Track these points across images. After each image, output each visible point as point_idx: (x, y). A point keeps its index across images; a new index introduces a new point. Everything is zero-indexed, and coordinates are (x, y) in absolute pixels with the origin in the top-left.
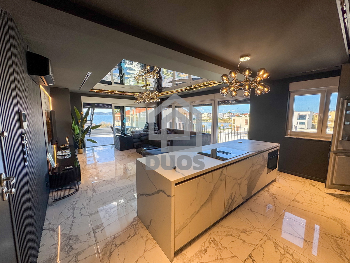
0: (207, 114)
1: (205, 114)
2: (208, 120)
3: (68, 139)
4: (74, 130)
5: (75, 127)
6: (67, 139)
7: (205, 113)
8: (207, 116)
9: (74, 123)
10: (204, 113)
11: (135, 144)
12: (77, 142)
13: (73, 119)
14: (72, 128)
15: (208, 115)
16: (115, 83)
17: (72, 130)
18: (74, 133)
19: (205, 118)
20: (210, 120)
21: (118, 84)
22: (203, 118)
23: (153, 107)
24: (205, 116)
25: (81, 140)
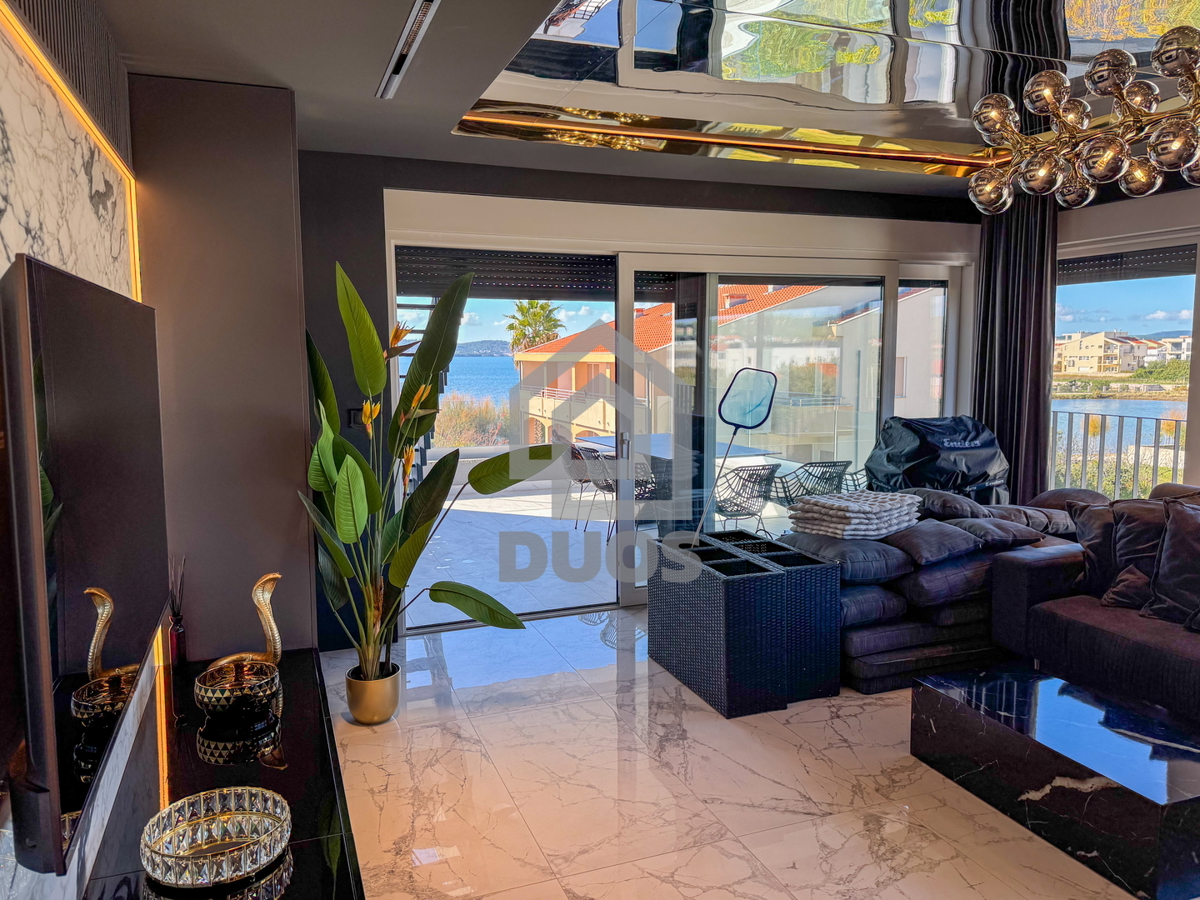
0: (1100, 339)
1: (1087, 341)
2: (1113, 385)
3: (268, 596)
4: (322, 501)
5: (340, 478)
6: (263, 597)
7: (1084, 335)
8: (1101, 353)
9: (328, 436)
10: (1076, 336)
11: (860, 640)
12: (346, 611)
13: (318, 391)
14: (314, 480)
15: (1107, 346)
16: (644, 61)
17: (307, 504)
18: (324, 533)
19: (1088, 368)
20: (1122, 380)
21: (664, 63)
22: (1071, 371)
23: (942, 275)
24: (1089, 353)
25: (376, 592)
